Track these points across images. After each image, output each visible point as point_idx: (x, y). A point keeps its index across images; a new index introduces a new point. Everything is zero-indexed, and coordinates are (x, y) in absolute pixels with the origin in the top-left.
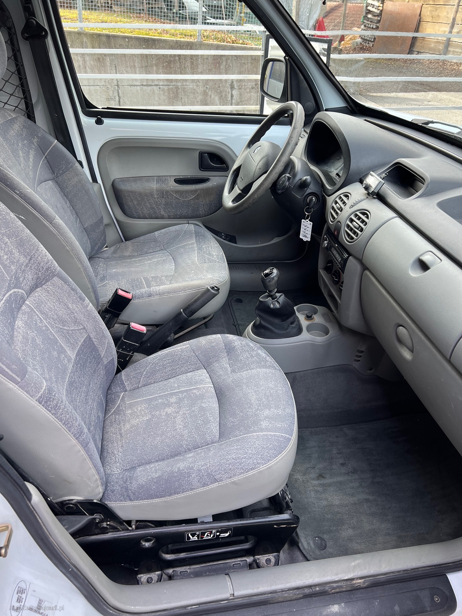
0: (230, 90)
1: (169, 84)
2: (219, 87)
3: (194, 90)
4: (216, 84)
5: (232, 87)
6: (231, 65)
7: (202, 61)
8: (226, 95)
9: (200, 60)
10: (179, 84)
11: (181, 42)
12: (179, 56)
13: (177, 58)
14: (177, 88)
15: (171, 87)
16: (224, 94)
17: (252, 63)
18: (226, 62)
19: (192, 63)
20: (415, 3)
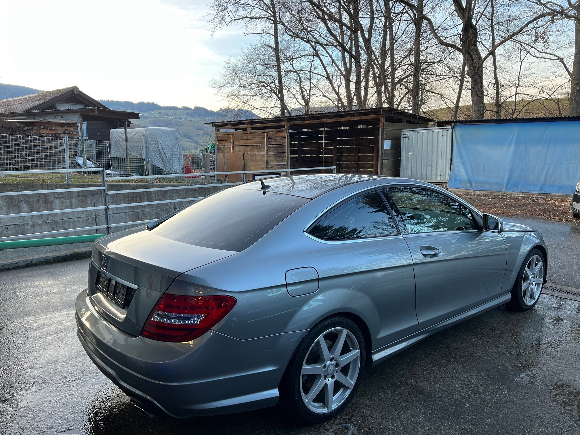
1: (132, 211)
2: (167, 209)
3: (150, 212)
4: (164, 208)
6: (173, 195)
7: (154, 195)
9: (153, 194)
10: (140, 210)
11: (140, 185)
12: (139, 193)
13: (138, 194)
14: (138, 213)
15: (134, 212)
17: (186, 193)
18: (170, 194)
19: (148, 197)
20: (239, 153)
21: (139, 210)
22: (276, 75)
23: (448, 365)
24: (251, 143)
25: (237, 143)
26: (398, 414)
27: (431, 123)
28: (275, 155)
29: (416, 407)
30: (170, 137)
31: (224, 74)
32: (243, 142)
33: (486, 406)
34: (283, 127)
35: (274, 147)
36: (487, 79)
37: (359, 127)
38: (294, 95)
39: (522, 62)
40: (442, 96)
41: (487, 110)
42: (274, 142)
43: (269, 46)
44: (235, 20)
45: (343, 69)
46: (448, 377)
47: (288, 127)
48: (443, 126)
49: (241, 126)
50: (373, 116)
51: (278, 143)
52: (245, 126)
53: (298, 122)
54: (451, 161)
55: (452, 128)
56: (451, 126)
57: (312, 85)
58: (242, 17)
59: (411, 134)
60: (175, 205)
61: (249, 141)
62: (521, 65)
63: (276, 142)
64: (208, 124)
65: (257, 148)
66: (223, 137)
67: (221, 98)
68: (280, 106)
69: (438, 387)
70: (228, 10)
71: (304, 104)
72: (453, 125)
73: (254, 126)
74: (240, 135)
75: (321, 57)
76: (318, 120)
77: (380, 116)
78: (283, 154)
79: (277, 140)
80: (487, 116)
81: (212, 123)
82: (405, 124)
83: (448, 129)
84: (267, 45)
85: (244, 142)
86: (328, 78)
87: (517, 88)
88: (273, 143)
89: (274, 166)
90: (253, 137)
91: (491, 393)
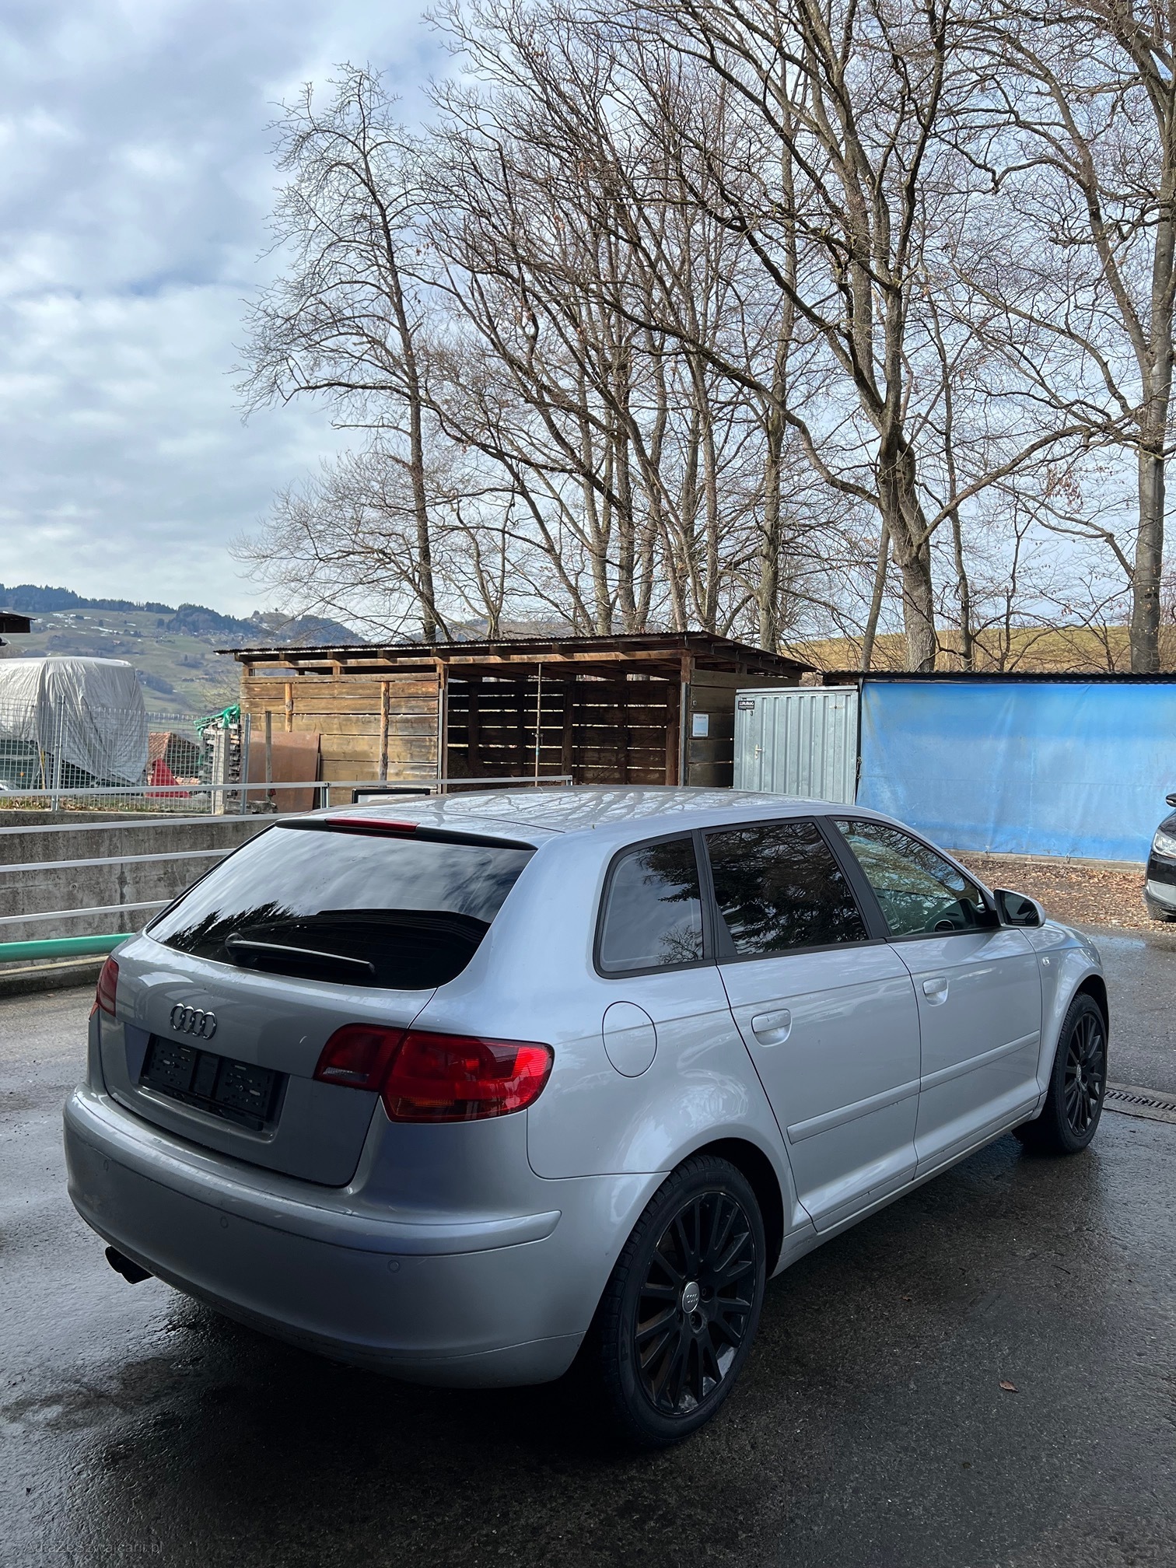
0: (117, 886)
2: (98, 883)
3: (50, 892)
4: (92, 879)
5: (122, 881)
6: (118, 844)
7: (65, 841)
8: (110, 896)
9: (61, 841)
10: (19, 885)
11: (25, 814)
12: (21, 836)
13: (17, 841)
14: (15, 893)
16: (107, 893)
17: (156, 840)
18: (111, 840)
19: (46, 847)
20: (306, 733)
21: (17, 885)
22: (413, 533)
23: (863, 1288)
24: (343, 708)
25: (300, 706)
26: (744, 1419)
27: (806, 675)
28: (411, 742)
29: (788, 1398)
30: (113, 684)
31: (274, 523)
32: (320, 705)
33: (959, 1389)
34: (432, 668)
35: (407, 721)
36: (941, 572)
37: (630, 677)
38: (460, 588)
39: (1019, 538)
40: (834, 609)
41: (941, 649)
42: (406, 707)
43: (398, 461)
44: (310, 388)
45: (588, 530)
46: (864, 1319)
47: (445, 670)
48: (837, 684)
49: (315, 663)
50: (665, 653)
51: (416, 711)
52: (327, 663)
53: (470, 659)
54: (858, 772)
55: (858, 690)
56: (857, 684)
57: (508, 567)
58: (326, 382)
59: (758, 700)
60: (123, 873)
61: (336, 702)
62: (1018, 546)
63: (411, 708)
64: (221, 652)
65: (358, 720)
66: (263, 689)
67: (262, 586)
68: (422, 614)
69: (841, 1346)
70: (290, 360)
71: (485, 611)
72: (861, 681)
73: (352, 662)
74: (313, 685)
75: (533, 496)
76: (525, 656)
77: (682, 654)
78: (431, 740)
79: (413, 703)
80: (943, 662)
81: (235, 651)
82: (744, 674)
83: (848, 693)
84: (391, 457)
85: (323, 703)
86: (550, 550)
87: (1009, 599)
88: (404, 710)
89: (405, 769)
90: (348, 694)
91: (970, 1355)
